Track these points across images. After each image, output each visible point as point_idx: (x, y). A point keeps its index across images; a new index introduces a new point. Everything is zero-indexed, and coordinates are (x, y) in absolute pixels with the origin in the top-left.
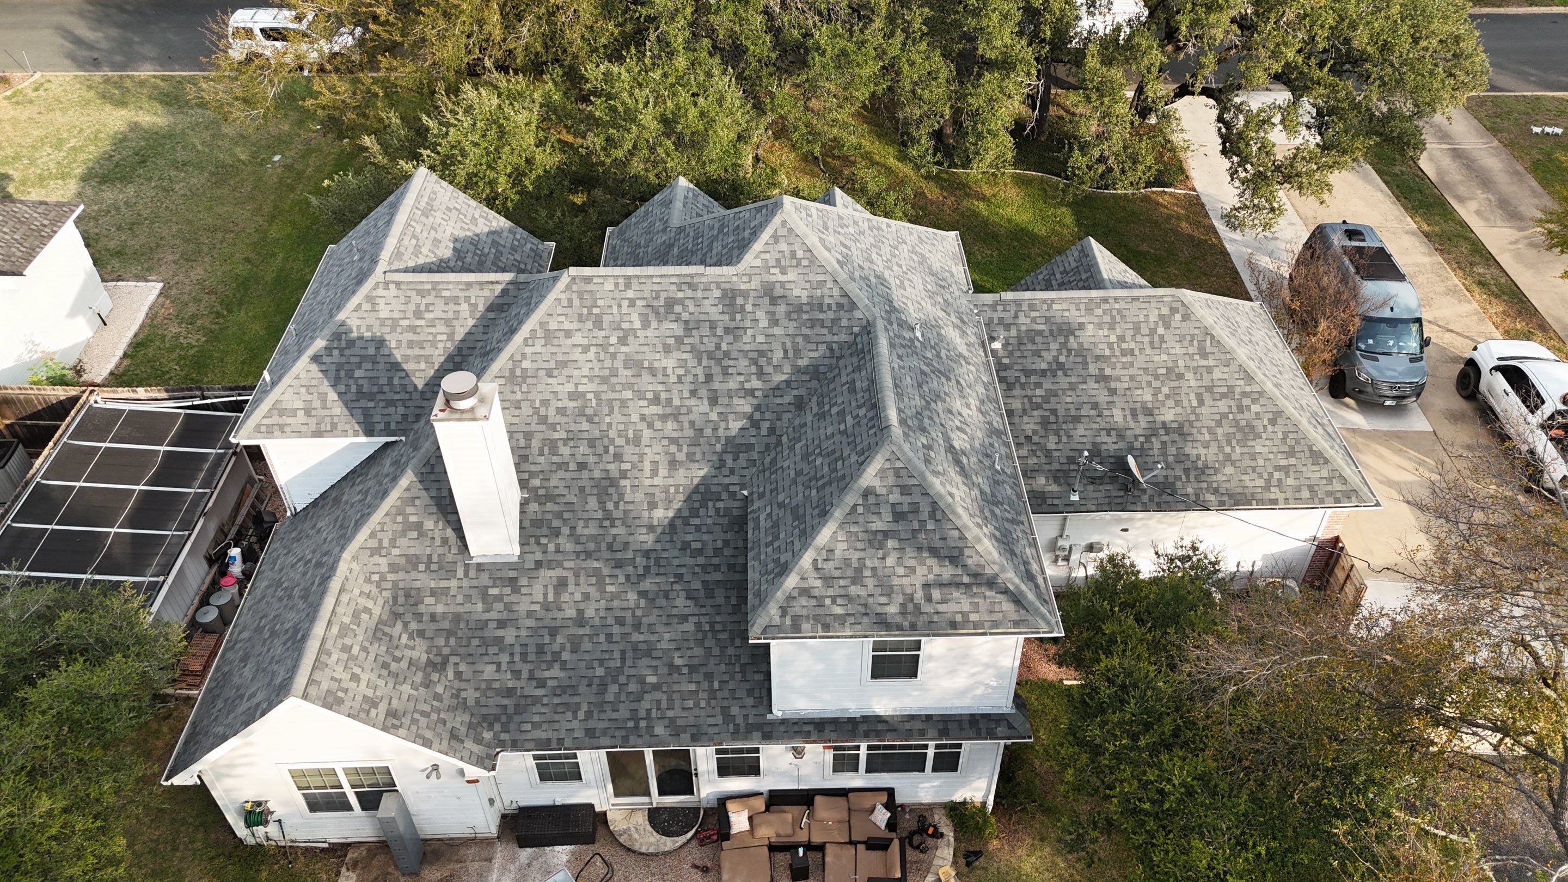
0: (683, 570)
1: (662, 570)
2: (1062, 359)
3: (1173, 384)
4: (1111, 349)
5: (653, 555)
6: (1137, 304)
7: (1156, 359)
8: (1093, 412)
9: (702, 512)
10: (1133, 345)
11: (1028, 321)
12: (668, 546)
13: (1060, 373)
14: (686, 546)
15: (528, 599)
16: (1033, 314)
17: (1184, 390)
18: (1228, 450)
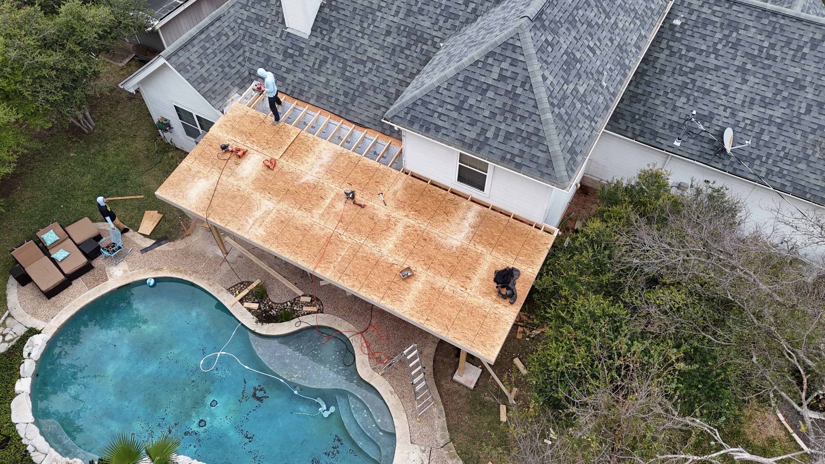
0: (389, 79)
1: (378, 74)
2: (719, 47)
3: (793, 91)
4: (761, 51)
5: (377, 63)
6: (799, 25)
7: (792, 69)
8: (723, 92)
9: (413, 48)
10: (778, 54)
11: (709, 11)
12: (387, 61)
13: (713, 56)
14: (396, 65)
15: (305, 62)
16: (716, 8)
17: (800, 99)
18: (810, 152)
